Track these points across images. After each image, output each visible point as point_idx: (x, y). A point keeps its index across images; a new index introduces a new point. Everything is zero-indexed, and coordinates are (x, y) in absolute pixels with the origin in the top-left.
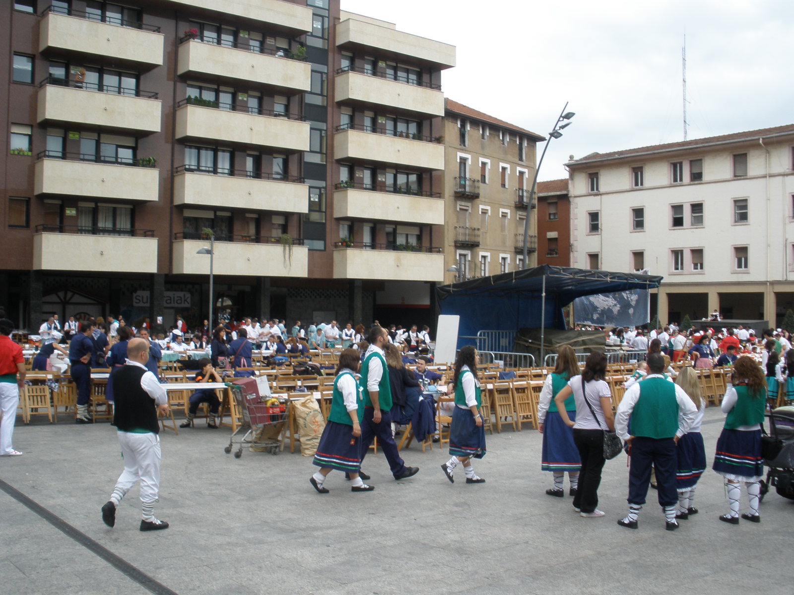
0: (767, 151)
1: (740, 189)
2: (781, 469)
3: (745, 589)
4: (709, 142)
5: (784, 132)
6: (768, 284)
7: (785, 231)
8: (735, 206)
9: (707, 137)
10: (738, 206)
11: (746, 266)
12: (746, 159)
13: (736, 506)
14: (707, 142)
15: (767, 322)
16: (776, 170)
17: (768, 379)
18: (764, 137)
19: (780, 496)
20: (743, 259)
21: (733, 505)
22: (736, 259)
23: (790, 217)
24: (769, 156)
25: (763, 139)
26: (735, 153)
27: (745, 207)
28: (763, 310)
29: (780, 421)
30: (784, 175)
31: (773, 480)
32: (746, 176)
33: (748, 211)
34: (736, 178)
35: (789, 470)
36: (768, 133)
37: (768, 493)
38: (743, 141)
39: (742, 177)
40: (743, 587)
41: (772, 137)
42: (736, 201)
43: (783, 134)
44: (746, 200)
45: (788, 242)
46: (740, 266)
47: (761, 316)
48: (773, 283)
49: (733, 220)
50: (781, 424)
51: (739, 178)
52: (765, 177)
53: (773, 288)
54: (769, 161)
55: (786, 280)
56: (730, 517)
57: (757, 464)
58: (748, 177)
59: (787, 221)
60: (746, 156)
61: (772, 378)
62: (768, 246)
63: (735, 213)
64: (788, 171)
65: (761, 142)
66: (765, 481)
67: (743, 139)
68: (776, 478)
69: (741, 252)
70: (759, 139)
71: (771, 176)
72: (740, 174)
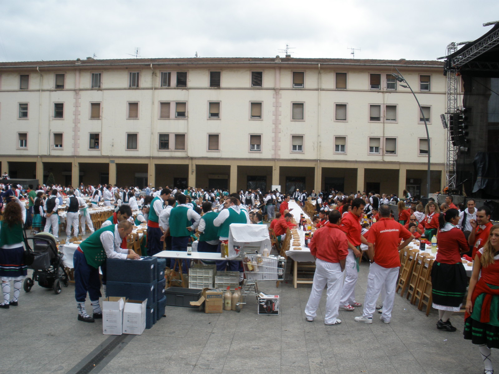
0: (41, 75)
1: (24, 97)
2: (41, 270)
3: (18, 347)
4: (6, 65)
5: (51, 64)
6: (39, 157)
7: (49, 125)
8: (20, 107)
9: (4, 62)
10: (22, 108)
11: (26, 145)
12: (28, 78)
13: (8, 297)
14: (4, 65)
15: (38, 181)
16: (46, 87)
17: (36, 216)
18: (40, 66)
19: (41, 287)
20: (24, 141)
21: (5, 296)
22: (20, 141)
23: (53, 116)
24: (42, 78)
25: (39, 67)
26: (21, 74)
27: (26, 109)
28: (36, 173)
29: (39, 241)
30: (50, 91)
31: (36, 277)
32: (28, 89)
33: (28, 111)
34: (21, 90)
35: (45, 271)
36: (42, 64)
37: (33, 286)
38: (27, 67)
39: (25, 90)
40: (17, 345)
41: (45, 67)
42: (21, 105)
43: (51, 66)
44: (27, 104)
45: (51, 132)
46: (22, 145)
47: (34, 176)
48: (42, 157)
49: (19, 116)
50: (40, 243)
51: (23, 90)
52: (39, 91)
53: (42, 160)
54: (42, 81)
55: (49, 155)
56: (3, 304)
57: (21, 268)
58: (29, 90)
59: (51, 119)
60: (28, 77)
61: (38, 215)
62: (40, 133)
63: (20, 112)
64: (52, 88)
65: (38, 69)
66: (32, 279)
67: (27, 66)
68: (38, 276)
69: (23, 137)
70: (37, 67)
71: (43, 91)
72: (24, 87)
